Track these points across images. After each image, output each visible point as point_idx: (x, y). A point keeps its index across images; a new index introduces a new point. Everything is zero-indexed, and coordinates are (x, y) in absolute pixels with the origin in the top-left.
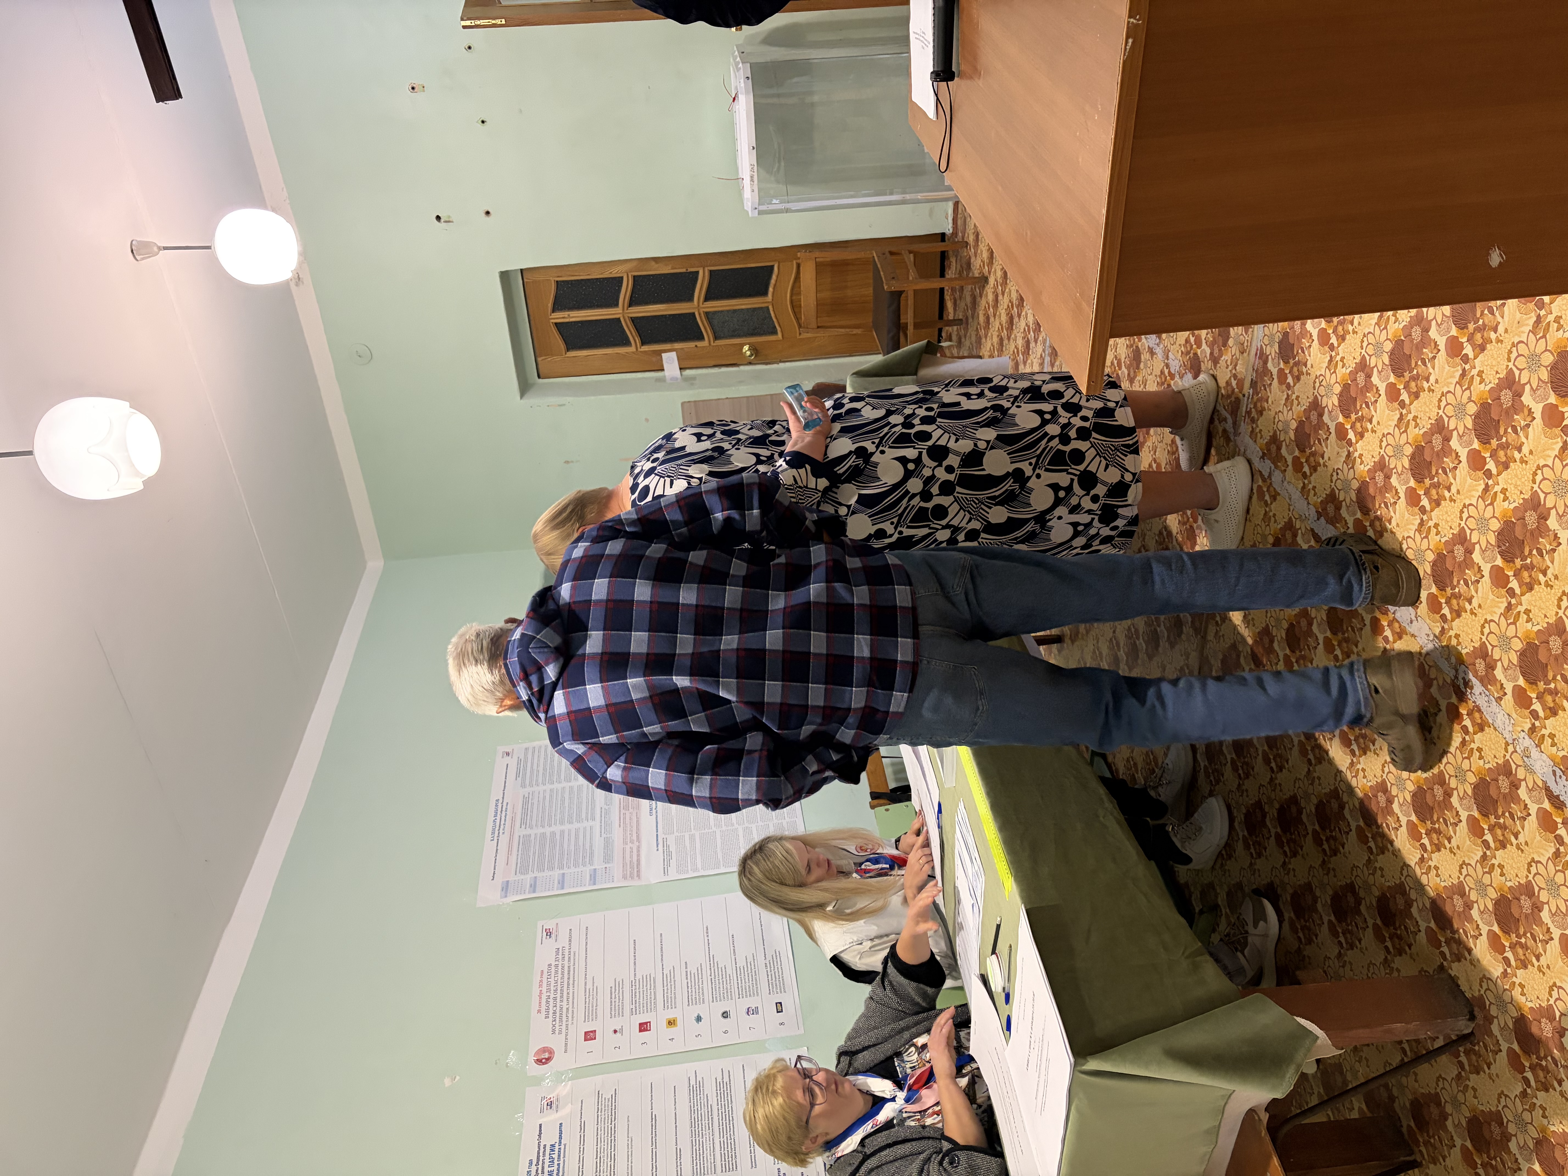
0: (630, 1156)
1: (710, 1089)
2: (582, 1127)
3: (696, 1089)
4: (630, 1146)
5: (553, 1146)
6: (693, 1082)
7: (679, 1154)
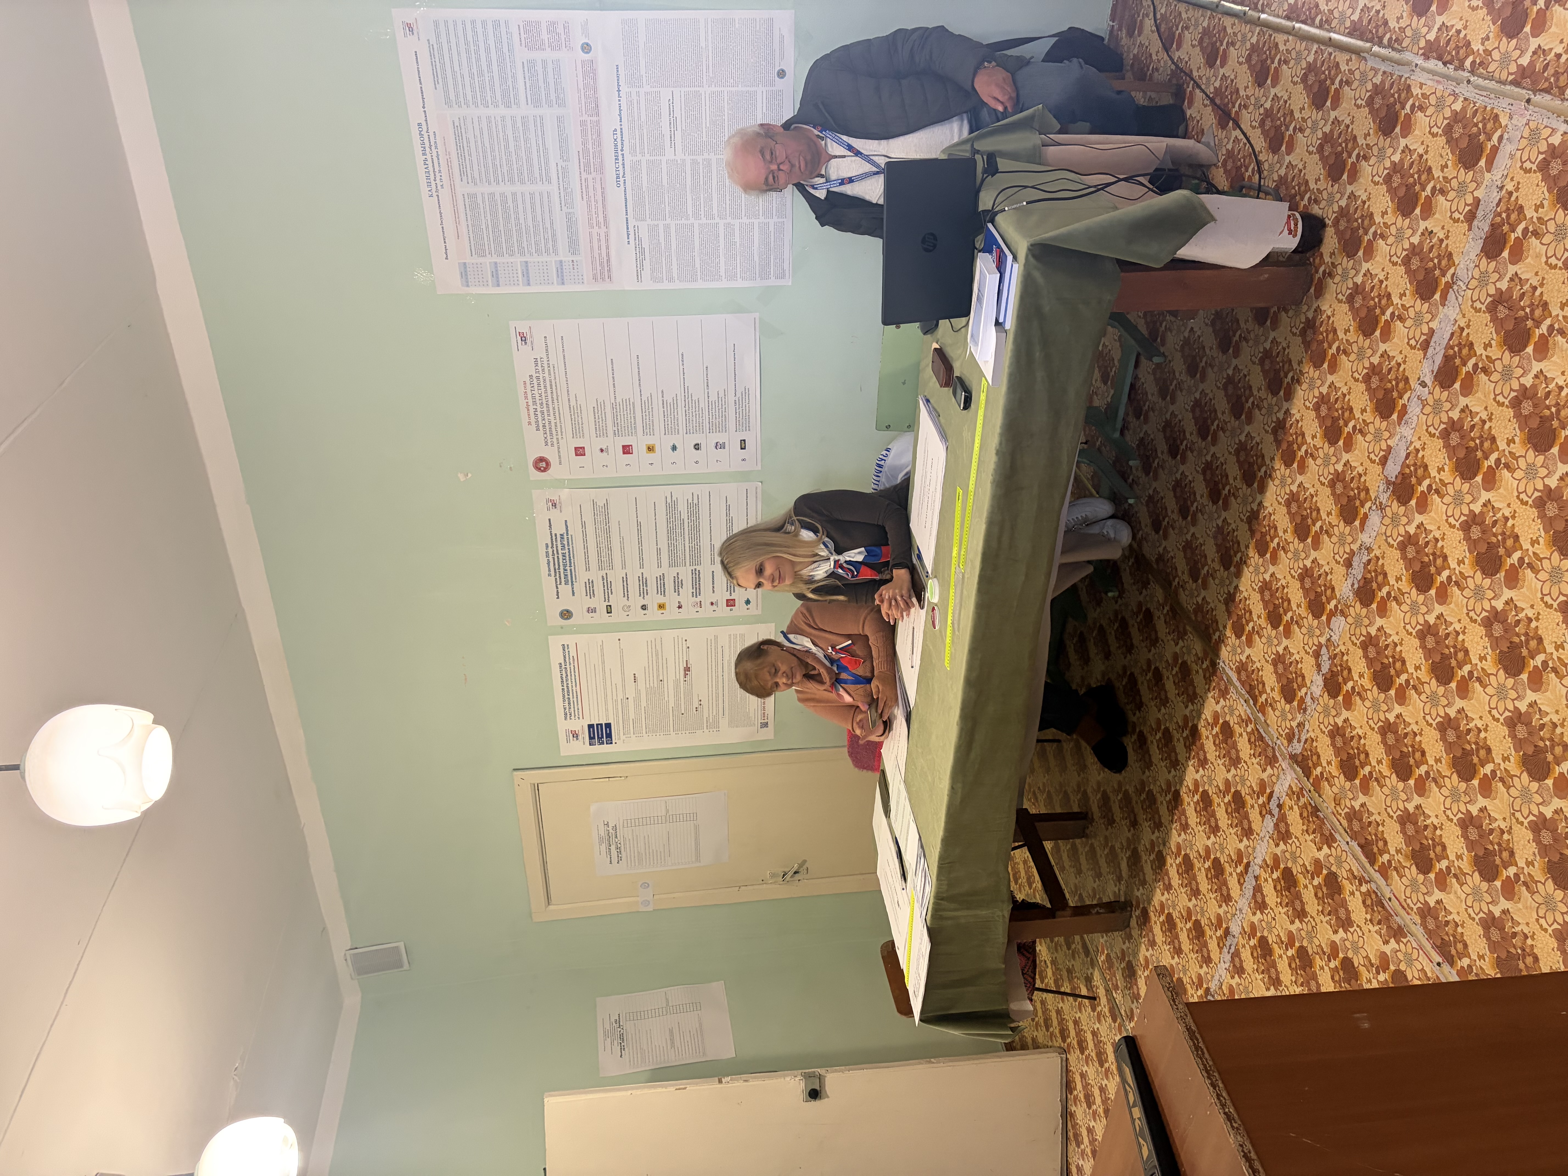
0: (622, 549)
1: (682, 507)
2: (584, 525)
3: (671, 506)
4: (622, 542)
5: (561, 535)
6: (669, 500)
7: (659, 551)
